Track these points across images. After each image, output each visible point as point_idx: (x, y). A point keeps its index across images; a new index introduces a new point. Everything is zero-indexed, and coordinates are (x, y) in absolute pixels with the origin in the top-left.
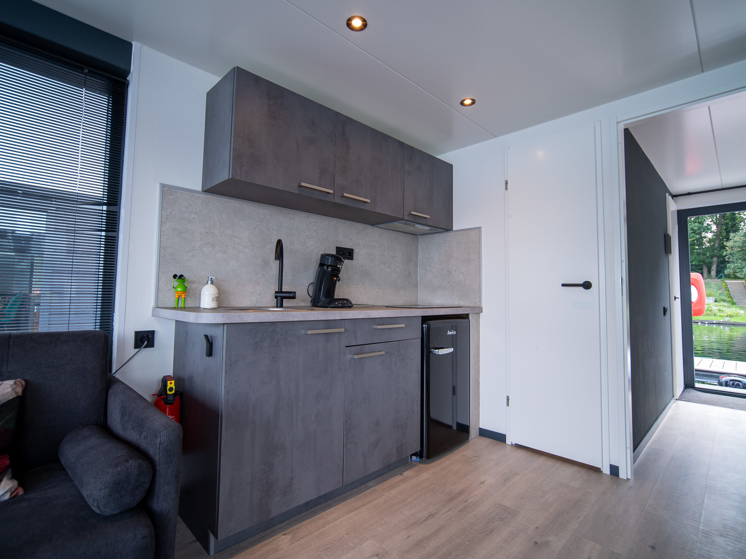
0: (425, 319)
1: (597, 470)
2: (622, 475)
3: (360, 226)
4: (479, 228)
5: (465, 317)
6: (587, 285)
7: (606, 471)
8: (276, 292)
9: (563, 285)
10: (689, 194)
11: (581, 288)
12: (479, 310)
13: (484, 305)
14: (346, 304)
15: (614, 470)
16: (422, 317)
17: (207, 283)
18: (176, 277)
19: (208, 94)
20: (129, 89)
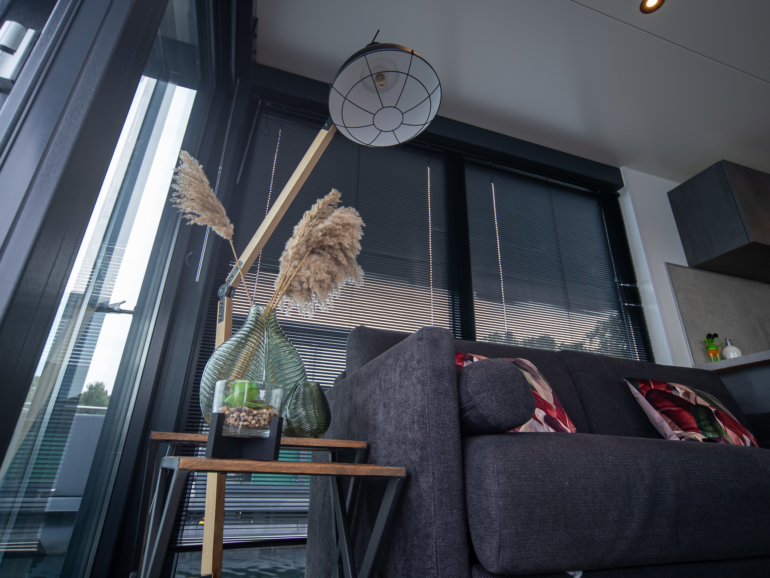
17: (726, 345)
18: (709, 336)
19: (671, 194)
20: (620, 199)
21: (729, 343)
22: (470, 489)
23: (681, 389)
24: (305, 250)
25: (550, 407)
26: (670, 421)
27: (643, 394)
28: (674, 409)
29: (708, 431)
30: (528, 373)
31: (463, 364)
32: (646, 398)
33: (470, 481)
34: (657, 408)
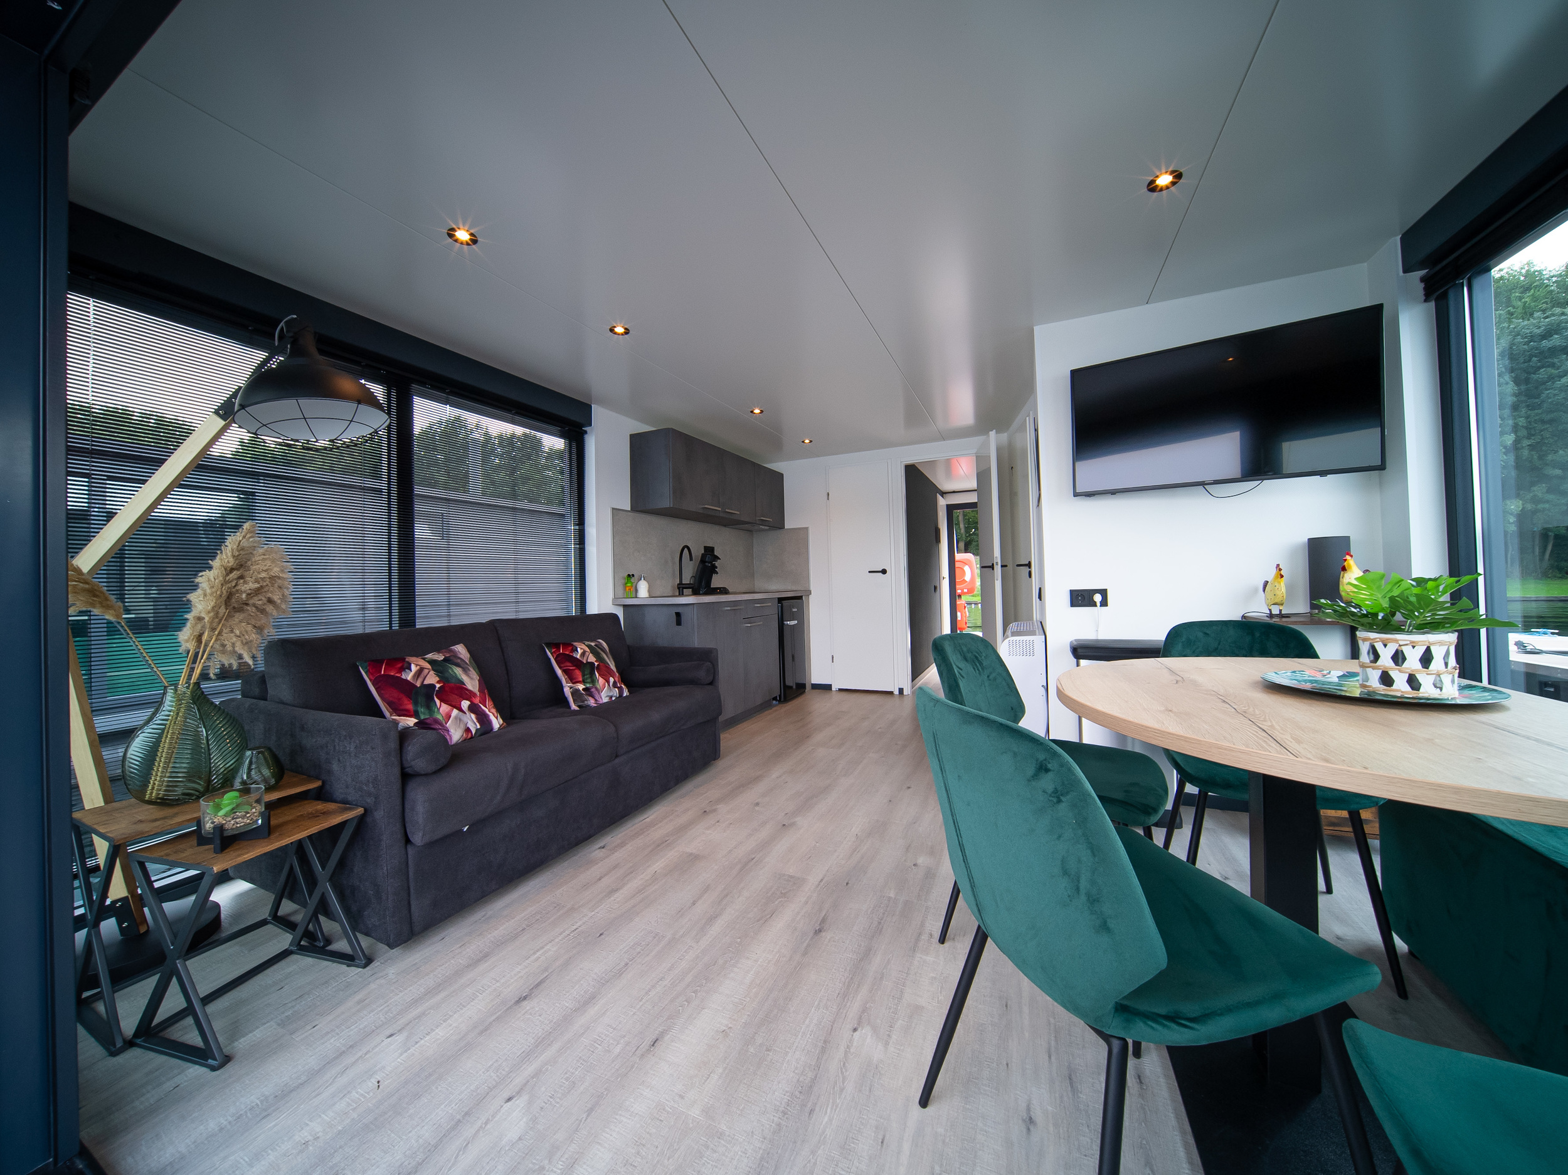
0: (780, 600)
1: (891, 693)
2: (905, 693)
3: (717, 527)
4: (807, 529)
5: (800, 598)
6: (884, 572)
7: (896, 692)
8: (678, 584)
9: (870, 572)
10: (954, 492)
11: (881, 574)
12: (809, 593)
13: (812, 588)
14: (724, 591)
15: (901, 691)
16: (778, 598)
17: (641, 579)
18: (629, 575)
19: (632, 436)
20: (586, 437)
21: (643, 578)
22: (407, 810)
23: (581, 649)
24: (224, 610)
25: (474, 695)
26: (566, 677)
27: (553, 657)
28: (571, 668)
29: (587, 683)
30: (460, 669)
31: (402, 675)
32: (555, 660)
33: (407, 806)
34: (560, 668)
